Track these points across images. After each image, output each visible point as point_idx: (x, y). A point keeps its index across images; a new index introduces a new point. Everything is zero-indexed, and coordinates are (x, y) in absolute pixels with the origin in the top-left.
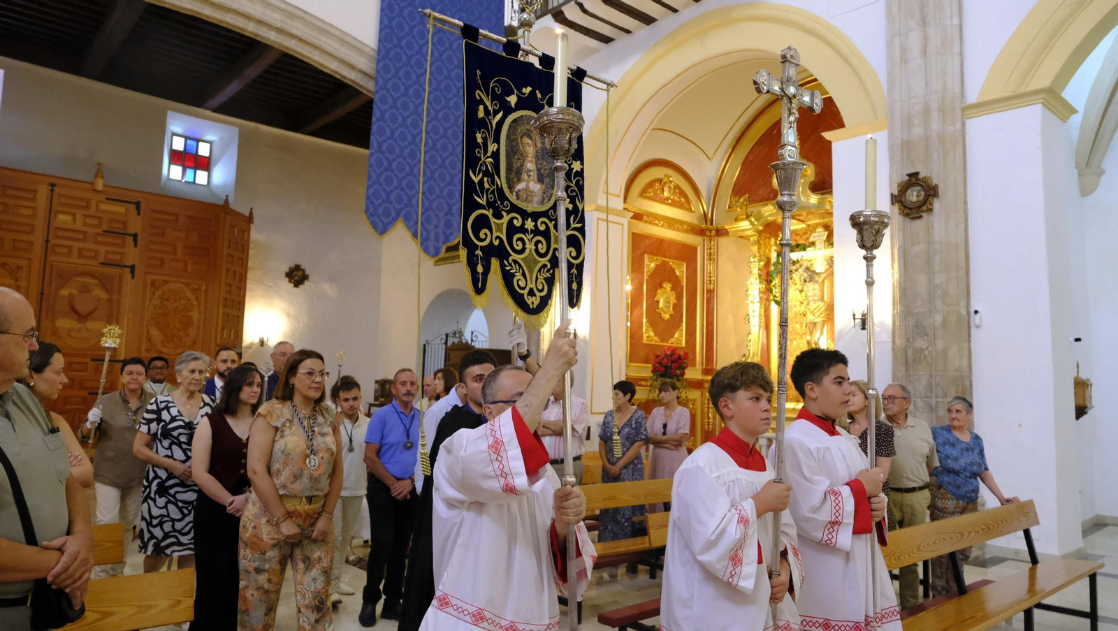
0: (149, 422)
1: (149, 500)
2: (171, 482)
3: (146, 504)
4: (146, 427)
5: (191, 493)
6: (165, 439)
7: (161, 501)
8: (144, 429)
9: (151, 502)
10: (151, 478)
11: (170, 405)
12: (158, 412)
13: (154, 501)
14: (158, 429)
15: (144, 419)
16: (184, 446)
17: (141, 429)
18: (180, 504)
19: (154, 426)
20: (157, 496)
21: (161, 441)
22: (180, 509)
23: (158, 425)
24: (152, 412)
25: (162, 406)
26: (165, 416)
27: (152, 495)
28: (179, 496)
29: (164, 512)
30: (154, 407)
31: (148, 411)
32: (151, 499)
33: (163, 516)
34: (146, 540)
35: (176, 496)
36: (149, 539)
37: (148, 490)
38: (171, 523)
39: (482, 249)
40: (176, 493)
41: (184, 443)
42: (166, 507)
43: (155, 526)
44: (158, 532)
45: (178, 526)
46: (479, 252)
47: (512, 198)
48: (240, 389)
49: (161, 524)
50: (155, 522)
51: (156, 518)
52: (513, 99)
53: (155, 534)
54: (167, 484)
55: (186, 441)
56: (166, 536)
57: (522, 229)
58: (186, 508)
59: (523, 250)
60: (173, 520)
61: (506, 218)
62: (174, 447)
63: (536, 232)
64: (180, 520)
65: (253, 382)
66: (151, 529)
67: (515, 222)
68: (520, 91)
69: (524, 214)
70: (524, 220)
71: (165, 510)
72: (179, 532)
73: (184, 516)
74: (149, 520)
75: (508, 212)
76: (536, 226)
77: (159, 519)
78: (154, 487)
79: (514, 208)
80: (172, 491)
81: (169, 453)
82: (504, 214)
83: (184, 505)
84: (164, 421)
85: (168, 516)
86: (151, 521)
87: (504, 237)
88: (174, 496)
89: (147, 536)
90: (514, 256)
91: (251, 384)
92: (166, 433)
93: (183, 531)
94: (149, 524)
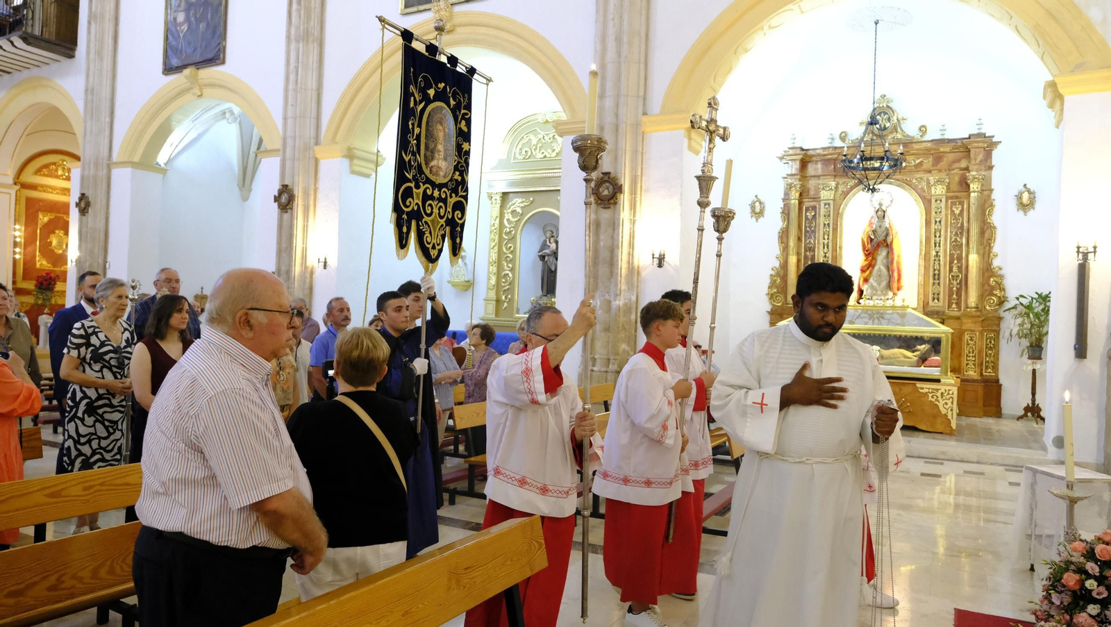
0: (78, 347)
1: (76, 420)
2: (100, 403)
3: (73, 423)
4: (76, 351)
5: (117, 413)
6: (95, 362)
7: (89, 420)
8: (74, 353)
9: (78, 422)
10: (78, 399)
11: (96, 330)
12: (87, 336)
13: (82, 420)
14: (86, 353)
15: (71, 343)
16: (115, 370)
17: (71, 354)
18: (107, 423)
19: (83, 350)
20: (86, 415)
21: (90, 365)
22: (106, 428)
23: (87, 349)
24: (81, 337)
25: (90, 331)
26: (94, 340)
27: (80, 414)
28: (107, 416)
29: (92, 430)
30: (82, 332)
31: (75, 336)
32: (79, 418)
33: (92, 434)
34: (73, 458)
35: (104, 415)
36: (77, 457)
37: (75, 409)
38: (97, 441)
39: (408, 213)
40: (105, 412)
41: (114, 366)
42: (94, 426)
43: (84, 444)
44: (86, 450)
45: (104, 443)
46: (405, 216)
47: (427, 172)
48: (170, 316)
49: (89, 442)
50: (83, 440)
51: (84, 436)
52: (431, 92)
53: (84, 452)
54: (96, 404)
55: (117, 365)
56: (94, 453)
57: (432, 198)
58: (112, 427)
59: (432, 213)
60: (99, 438)
61: (423, 188)
62: (105, 370)
63: (440, 199)
64: (105, 438)
65: (182, 309)
66: (79, 447)
67: (428, 190)
68: (436, 85)
69: (434, 185)
70: (433, 189)
71: (93, 428)
72: (104, 449)
73: (110, 434)
74: (76, 438)
75: (424, 184)
76: (440, 195)
77: (88, 437)
78: (82, 407)
79: (428, 181)
80: (100, 411)
81: (99, 375)
82: (421, 184)
83: (110, 425)
84: (93, 345)
85: (95, 434)
86: (79, 439)
87: (420, 204)
88: (101, 416)
89: (74, 453)
90: (426, 218)
91: (180, 311)
92: (97, 357)
93: (107, 449)
94: (76, 442)
